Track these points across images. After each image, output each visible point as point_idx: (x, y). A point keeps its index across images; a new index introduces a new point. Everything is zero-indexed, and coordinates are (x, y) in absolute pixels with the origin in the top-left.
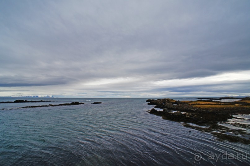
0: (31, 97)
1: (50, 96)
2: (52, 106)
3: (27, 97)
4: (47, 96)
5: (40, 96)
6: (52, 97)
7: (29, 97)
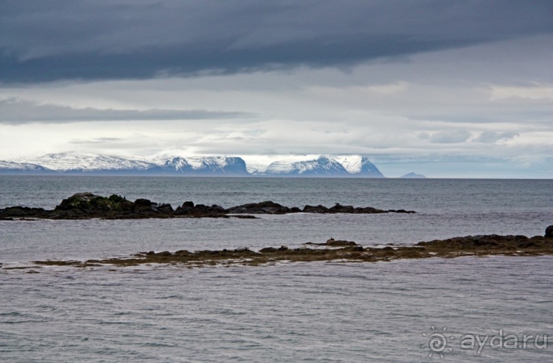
0: (187, 167)
1: (341, 160)
2: (355, 252)
3: (154, 168)
4: (322, 161)
5: (257, 162)
6: (367, 166)
7: (169, 166)
